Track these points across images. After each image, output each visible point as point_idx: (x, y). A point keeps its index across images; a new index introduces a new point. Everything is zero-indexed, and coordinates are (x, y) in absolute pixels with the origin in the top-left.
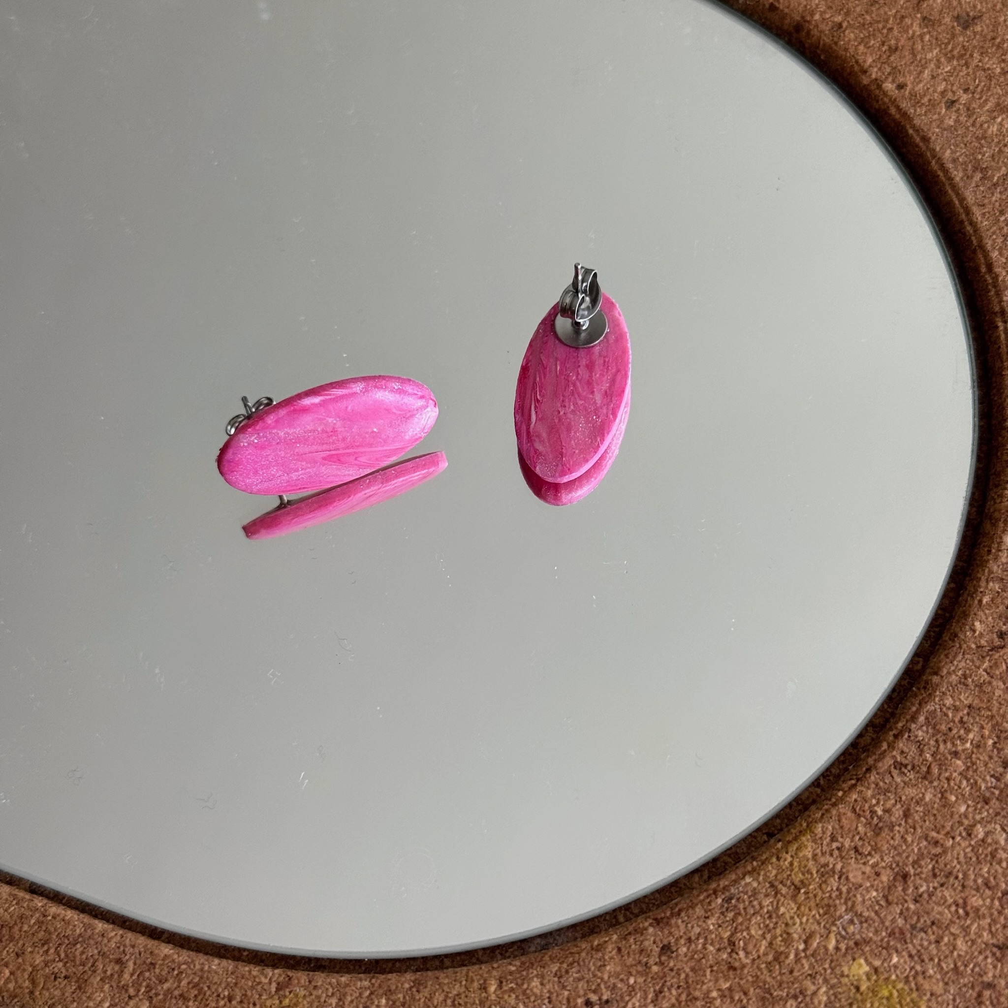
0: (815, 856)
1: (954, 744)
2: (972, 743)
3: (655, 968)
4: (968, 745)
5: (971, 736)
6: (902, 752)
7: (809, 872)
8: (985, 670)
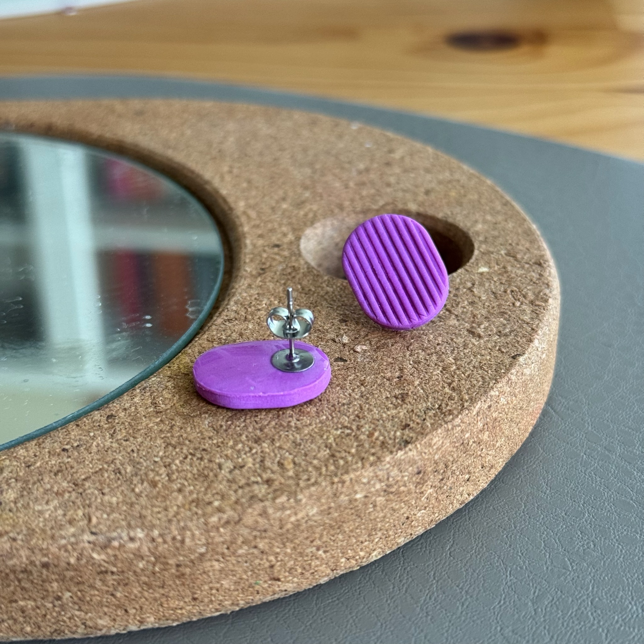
1: (256, 307)
2: (266, 304)
3: (106, 426)
4: (264, 305)
6: (227, 316)
8: (260, 282)
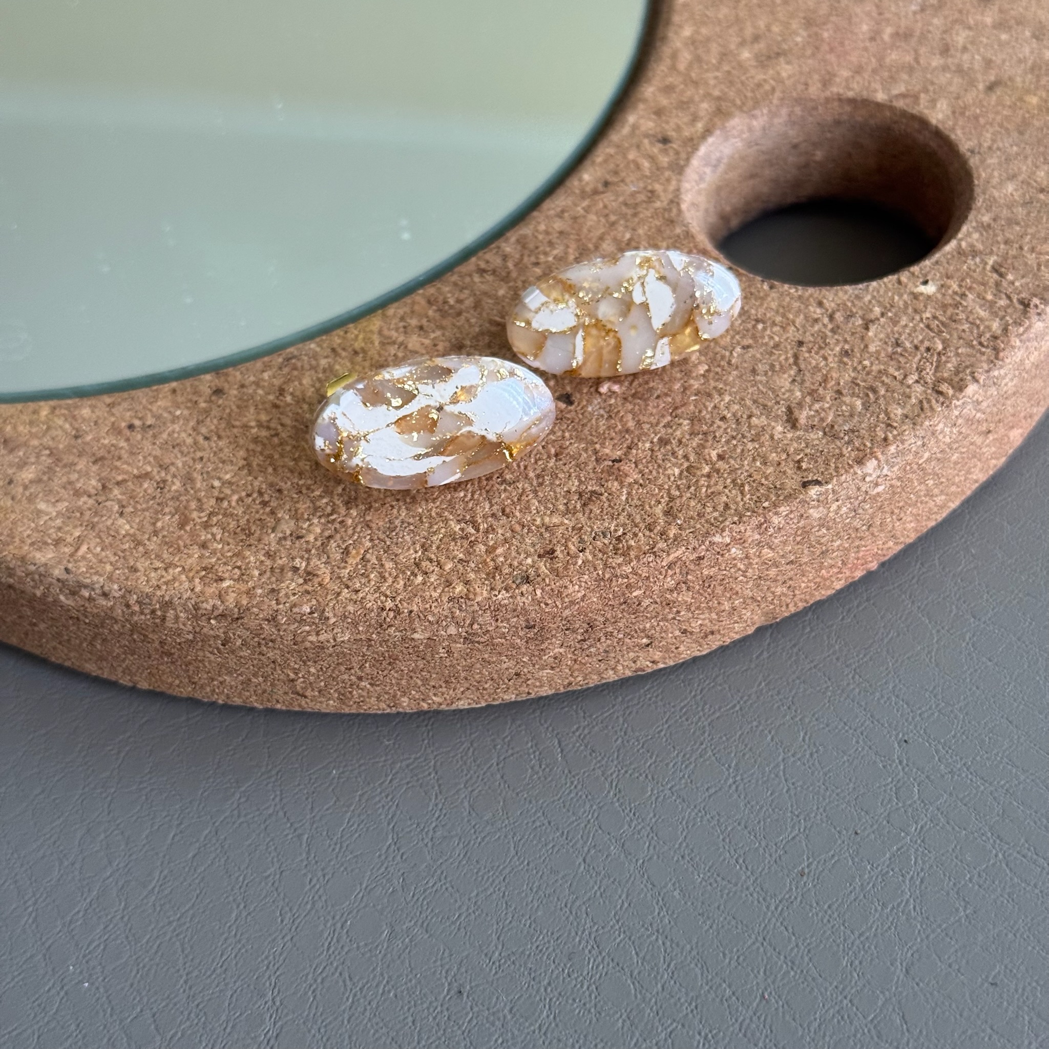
0: (380, 332)
1: (537, 258)
3: (203, 405)
5: (555, 252)
7: (372, 343)
8: (583, 208)
